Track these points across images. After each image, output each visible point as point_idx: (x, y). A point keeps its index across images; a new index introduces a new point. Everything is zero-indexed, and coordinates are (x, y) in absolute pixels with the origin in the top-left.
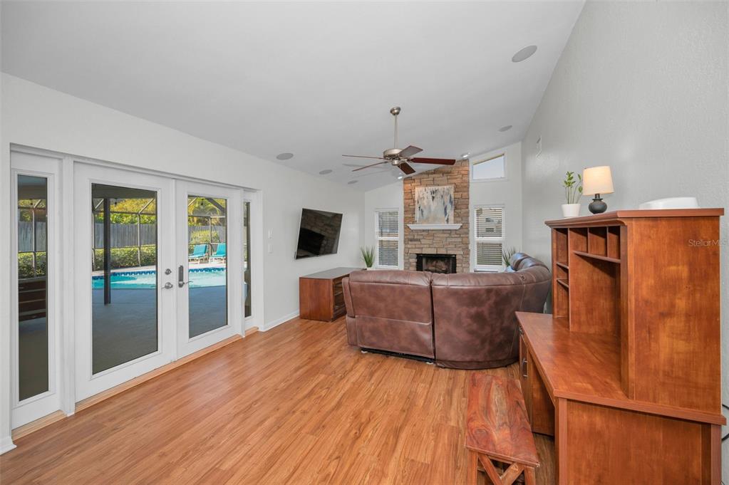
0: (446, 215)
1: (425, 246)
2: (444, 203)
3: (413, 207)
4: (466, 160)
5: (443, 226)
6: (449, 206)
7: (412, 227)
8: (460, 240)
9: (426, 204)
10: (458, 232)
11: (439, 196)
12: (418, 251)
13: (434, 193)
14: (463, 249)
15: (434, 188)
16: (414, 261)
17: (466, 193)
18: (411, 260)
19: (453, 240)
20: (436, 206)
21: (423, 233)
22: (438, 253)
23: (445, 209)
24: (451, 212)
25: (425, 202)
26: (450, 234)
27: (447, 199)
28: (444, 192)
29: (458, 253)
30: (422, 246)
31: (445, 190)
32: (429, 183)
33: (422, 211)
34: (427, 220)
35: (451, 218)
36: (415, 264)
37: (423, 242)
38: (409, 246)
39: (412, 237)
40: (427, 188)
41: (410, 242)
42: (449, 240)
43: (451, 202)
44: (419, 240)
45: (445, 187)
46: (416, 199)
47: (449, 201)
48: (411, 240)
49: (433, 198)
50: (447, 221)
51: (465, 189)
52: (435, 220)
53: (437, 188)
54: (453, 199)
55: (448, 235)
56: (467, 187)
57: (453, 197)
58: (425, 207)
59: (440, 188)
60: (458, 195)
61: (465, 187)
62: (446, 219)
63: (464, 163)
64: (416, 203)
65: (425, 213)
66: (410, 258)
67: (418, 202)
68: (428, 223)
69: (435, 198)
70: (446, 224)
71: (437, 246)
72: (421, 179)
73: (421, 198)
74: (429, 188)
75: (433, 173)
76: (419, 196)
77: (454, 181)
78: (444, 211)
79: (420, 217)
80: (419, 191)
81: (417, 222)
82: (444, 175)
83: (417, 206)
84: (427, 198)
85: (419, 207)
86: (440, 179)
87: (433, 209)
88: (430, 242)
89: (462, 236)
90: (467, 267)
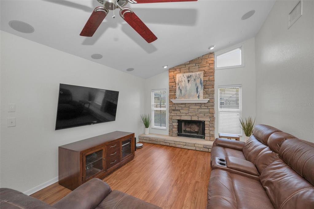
0: (197, 93)
1: (183, 114)
2: (196, 85)
3: (175, 88)
4: (212, 53)
5: (195, 100)
6: (200, 86)
7: (174, 101)
8: (207, 110)
9: (183, 85)
10: (206, 105)
11: (192, 79)
12: (178, 118)
13: (189, 78)
14: (210, 117)
15: (189, 74)
16: (176, 124)
17: (212, 77)
18: (174, 124)
19: (203, 110)
20: (190, 86)
21: (181, 106)
22: (192, 119)
23: (197, 89)
24: (201, 91)
25: (183, 84)
26: (201, 106)
27: (198, 81)
28: (196, 76)
29: (206, 120)
30: (181, 114)
31: (197, 75)
32: (185, 71)
33: (181, 90)
34: (184, 96)
35: (201, 94)
36: (176, 127)
37: (182, 111)
38: (172, 114)
39: (174, 108)
40: (184, 74)
41: (173, 112)
42: (200, 110)
43: (201, 83)
44: (179, 110)
45: (197, 73)
46: (177, 82)
47: (199, 83)
48: (174, 110)
49: (189, 81)
50: (199, 97)
51: (212, 74)
52: (190, 96)
53: (191, 74)
55: (199, 107)
56: (213, 73)
57: (202, 80)
58: (183, 87)
59: (193, 74)
60: (207, 79)
61: (211, 72)
62: (198, 95)
63: (211, 55)
64: (177, 85)
65: (183, 92)
66: (173, 122)
67: (178, 84)
68: (185, 98)
69: (190, 81)
70: (197, 99)
71: (191, 115)
72: (180, 69)
73: (180, 82)
74: (186, 74)
75: (188, 64)
76: (179, 80)
77: (203, 69)
78: (196, 90)
79: (179, 94)
80: (180, 77)
81: (177, 98)
82: (196, 65)
83: (177, 87)
84: (184, 81)
85: (179, 88)
86: (194, 67)
87: (188, 89)
88: (187, 112)
89: (209, 108)
90: (213, 130)
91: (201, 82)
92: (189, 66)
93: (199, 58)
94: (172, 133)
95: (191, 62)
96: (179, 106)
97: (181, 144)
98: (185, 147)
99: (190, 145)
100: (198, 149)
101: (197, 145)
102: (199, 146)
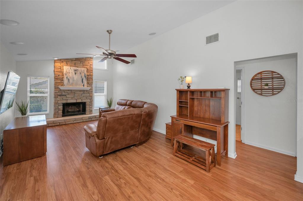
0: (83, 83)
1: (70, 98)
2: (81, 77)
3: (62, 77)
4: (91, 58)
5: (81, 87)
6: (84, 79)
7: (62, 88)
8: (89, 95)
11: (78, 72)
12: (65, 102)
13: (76, 71)
14: (90, 99)
15: (76, 68)
16: (61, 107)
17: (92, 73)
18: (59, 107)
19: (85, 95)
20: (77, 78)
21: (68, 92)
22: (77, 102)
23: (82, 80)
24: (85, 82)
25: (71, 75)
26: (84, 92)
27: (83, 75)
28: (81, 71)
29: (87, 101)
30: (67, 99)
32: (72, 65)
33: (69, 80)
34: (72, 84)
35: (86, 84)
37: (68, 96)
38: (58, 99)
39: (61, 94)
40: (71, 67)
41: (59, 97)
42: (83, 95)
43: (85, 77)
44: (66, 95)
45: (82, 69)
46: (65, 72)
47: (84, 76)
48: (60, 96)
49: (75, 73)
50: (84, 86)
52: (77, 84)
53: (77, 68)
54: (86, 75)
55: (83, 93)
56: (92, 70)
57: (86, 74)
58: (70, 78)
59: (79, 69)
60: (89, 74)
61: (91, 70)
62: (83, 85)
64: (65, 75)
65: (71, 81)
66: (59, 106)
67: (66, 74)
68: (72, 86)
69: (77, 74)
70: (83, 87)
71: (76, 98)
72: (67, 62)
73: (68, 73)
74: (73, 68)
75: (74, 60)
76: (66, 71)
77: (86, 67)
78: (81, 81)
79: (67, 83)
80: (66, 69)
81: (66, 85)
82: (81, 63)
83: (65, 77)
84: (72, 73)
85: (67, 78)
86: (79, 64)
87: (75, 79)
88: (73, 96)
89: (90, 93)
90: (92, 107)
91: (85, 75)
92: (75, 62)
93: (83, 58)
94: (58, 115)
95: (77, 59)
96: (65, 92)
97: (71, 120)
98: (75, 122)
99: (78, 119)
100: (84, 121)
101: (84, 118)
102: (86, 118)
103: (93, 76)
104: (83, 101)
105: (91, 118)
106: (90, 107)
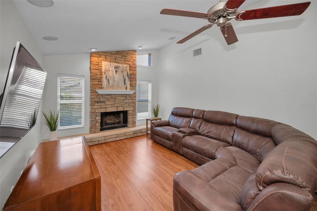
0: (125, 84)
1: (109, 106)
2: (123, 76)
3: (100, 76)
4: (135, 51)
5: (123, 91)
6: (127, 79)
7: (100, 92)
8: (131, 101)
9: (111, 75)
10: (130, 96)
11: (120, 71)
12: (103, 111)
13: (116, 68)
14: (133, 107)
16: (99, 118)
17: (135, 72)
18: (97, 118)
19: (128, 101)
20: (118, 77)
21: (107, 97)
22: (118, 110)
23: (125, 80)
24: (128, 83)
25: (110, 73)
27: (125, 73)
28: (123, 68)
29: (129, 109)
30: (107, 106)
31: (124, 67)
32: (112, 60)
33: (108, 80)
34: (112, 87)
35: (129, 86)
37: (107, 103)
38: (95, 107)
39: (99, 100)
40: (111, 63)
41: (96, 104)
42: (125, 101)
43: (128, 76)
44: (104, 102)
45: (124, 65)
46: (103, 70)
47: (126, 75)
48: (98, 102)
49: (116, 71)
50: (126, 88)
52: (118, 87)
53: (118, 65)
54: (129, 74)
55: (125, 98)
56: (135, 68)
57: (129, 72)
58: (110, 77)
59: (121, 65)
60: (132, 72)
63: (134, 52)
64: (103, 74)
65: (111, 82)
66: (96, 116)
67: (105, 73)
68: (113, 89)
69: (118, 72)
70: (125, 90)
71: (117, 106)
72: (106, 56)
73: (107, 71)
74: (113, 64)
75: (115, 54)
76: (106, 68)
77: (129, 63)
78: (123, 81)
79: (107, 84)
80: (105, 65)
81: (105, 88)
82: (123, 57)
83: (104, 76)
84: (112, 71)
85: (106, 77)
86: (120, 59)
87: (116, 80)
88: (113, 103)
89: (133, 98)
90: (135, 118)
91: (127, 75)
92: (116, 56)
93: (125, 51)
94: (96, 128)
95: (118, 52)
96: (104, 97)
97: (113, 137)
98: (117, 139)
99: (121, 135)
100: (128, 137)
101: (128, 133)
102: (130, 133)
103: (137, 76)
104: (126, 109)
105: (136, 132)
106: (133, 117)
